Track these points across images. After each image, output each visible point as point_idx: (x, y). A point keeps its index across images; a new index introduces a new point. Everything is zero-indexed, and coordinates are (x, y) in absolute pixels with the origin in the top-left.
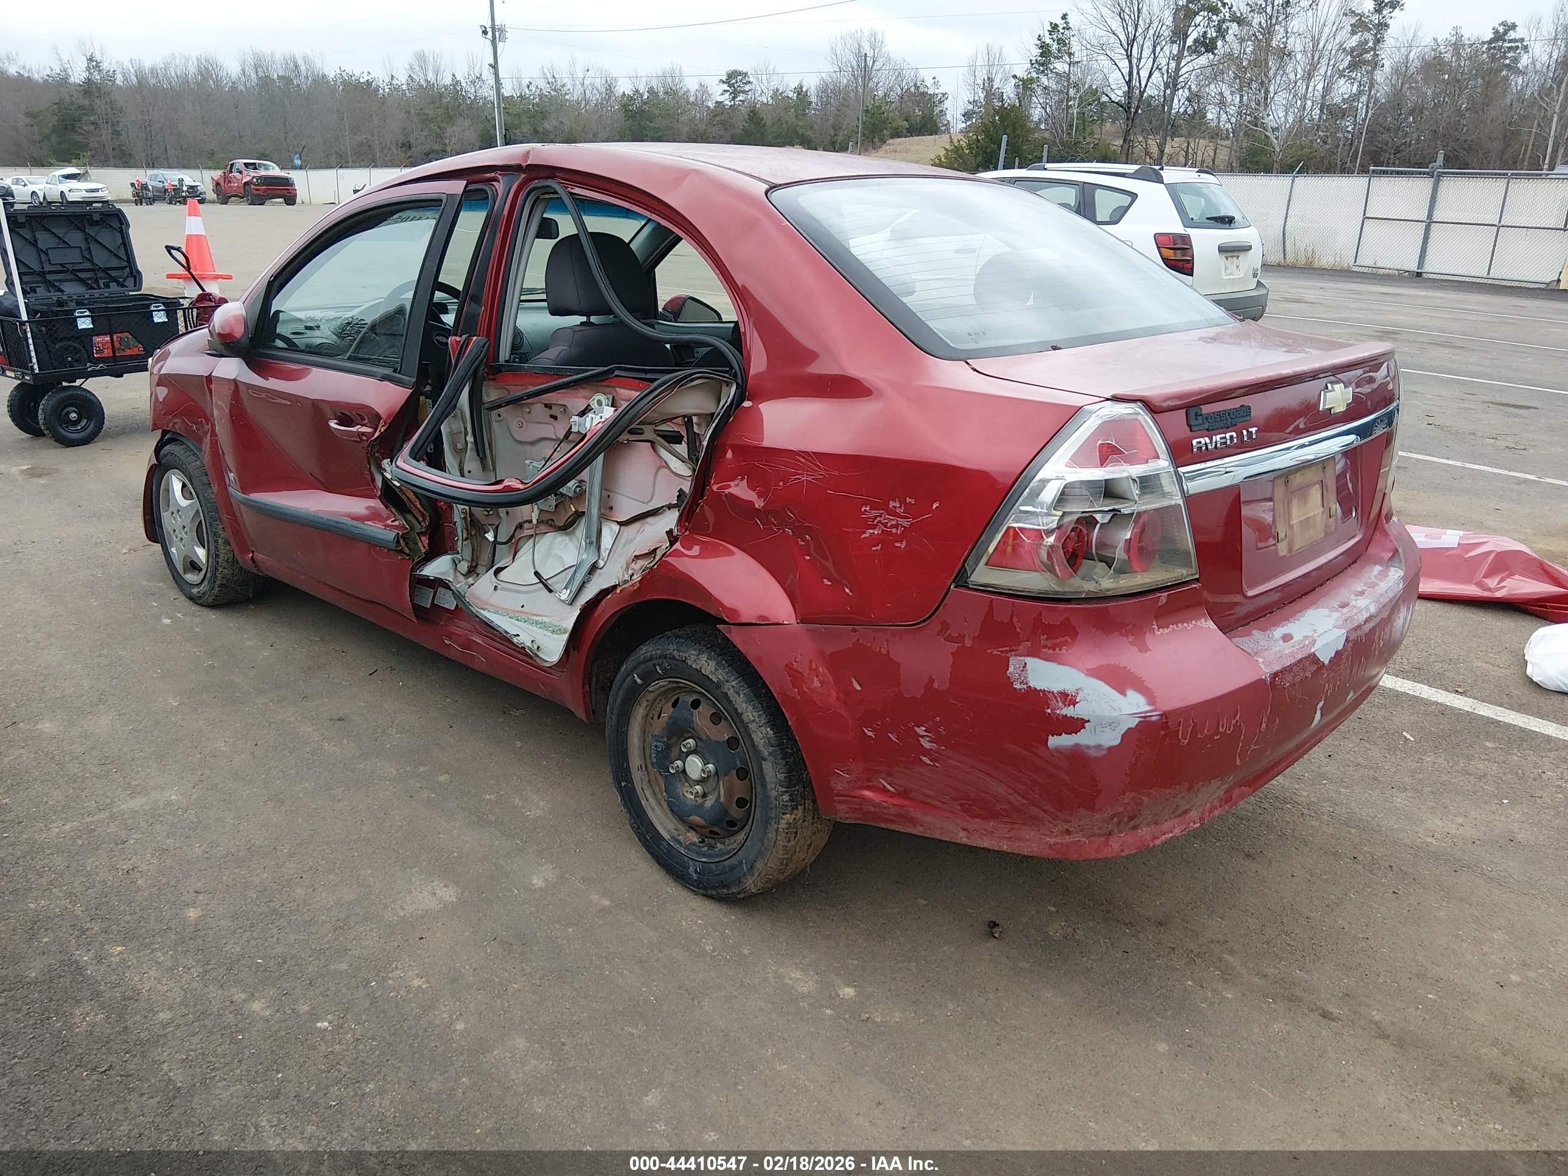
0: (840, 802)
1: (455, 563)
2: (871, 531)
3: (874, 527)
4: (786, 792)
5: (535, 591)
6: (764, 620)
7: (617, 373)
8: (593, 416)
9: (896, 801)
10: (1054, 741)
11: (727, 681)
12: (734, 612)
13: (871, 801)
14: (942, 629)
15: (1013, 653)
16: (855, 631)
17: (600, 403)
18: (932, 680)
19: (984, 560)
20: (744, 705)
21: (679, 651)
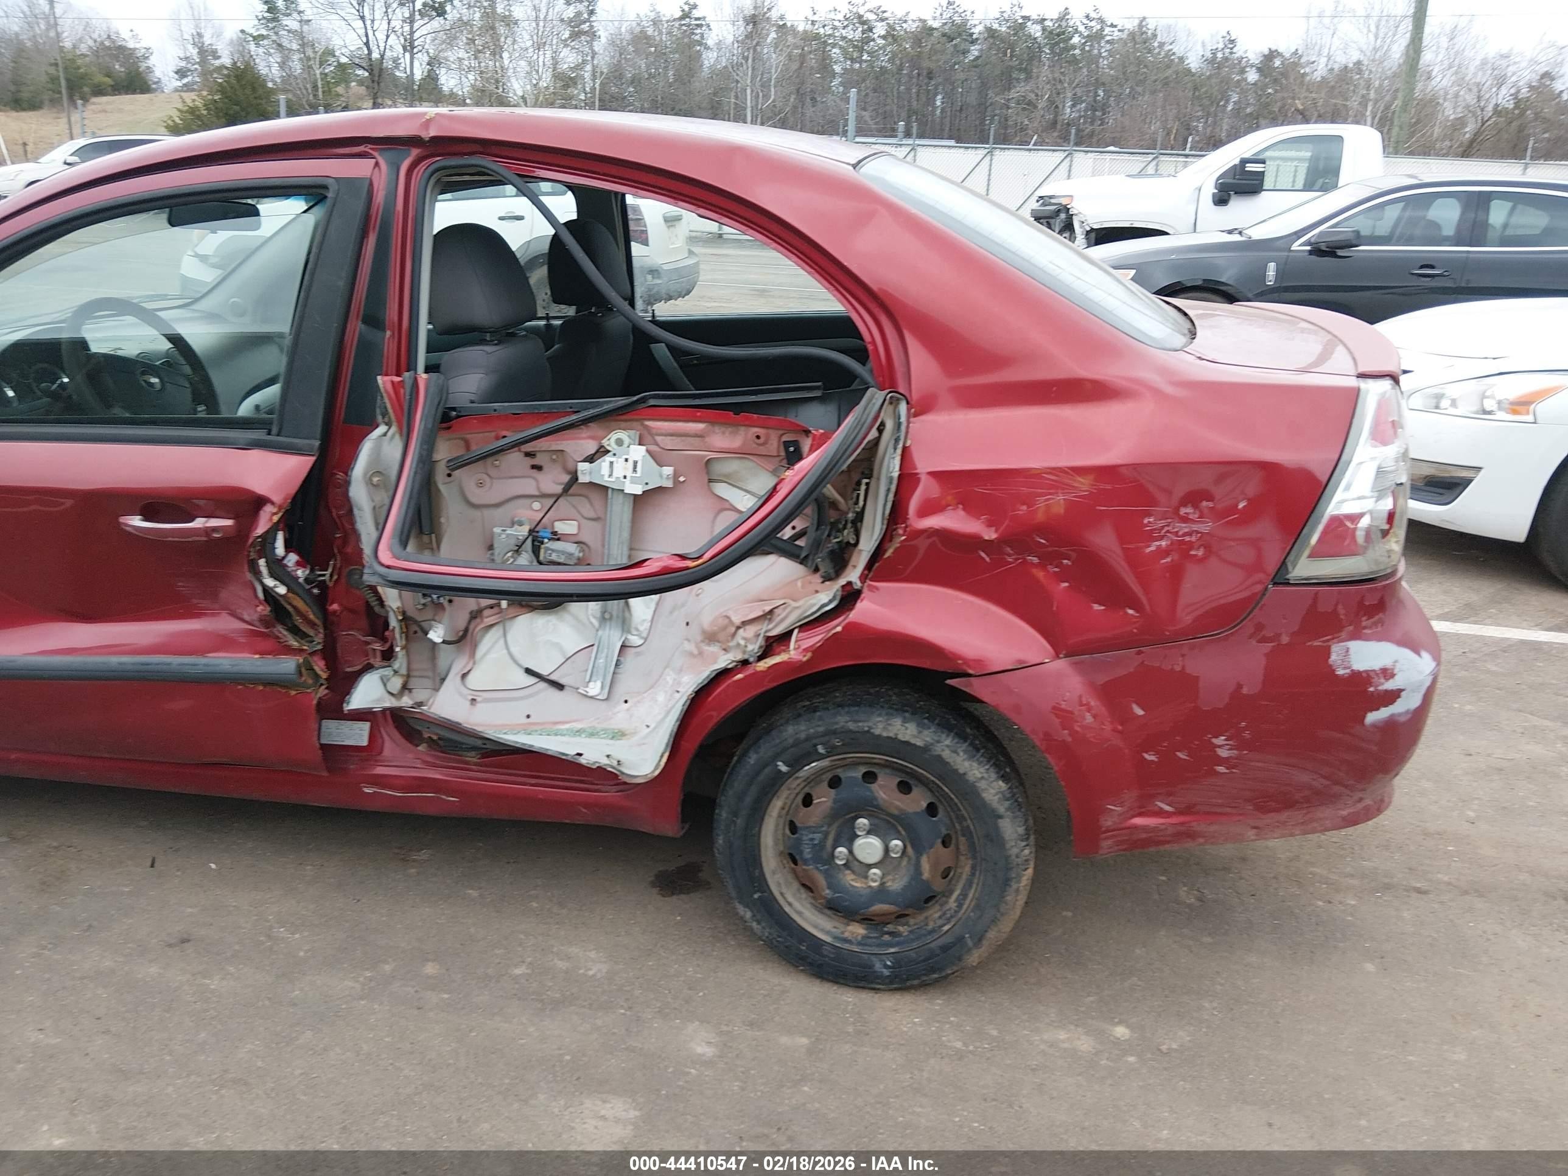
0: (1106, 838)
1: (384, 681)
2: (1157, 543)
3: (1162, 538)
4: (1027, 845)
5: (537, 693)
6: (1021, 664)
7: (652, 402)
8: (612, 459)
9: (1174, 820)
10: (1372, 717)
11: (938, 742)
12: (979, 662)
13: (1145, 829)
14: (1255, 633)
15: (1335, 640)
16: (1139, 653)
17: (619, 442)
18: (1240, 686)
19: (1307, 553)
20: (967, 764)
21: (856, 721)
